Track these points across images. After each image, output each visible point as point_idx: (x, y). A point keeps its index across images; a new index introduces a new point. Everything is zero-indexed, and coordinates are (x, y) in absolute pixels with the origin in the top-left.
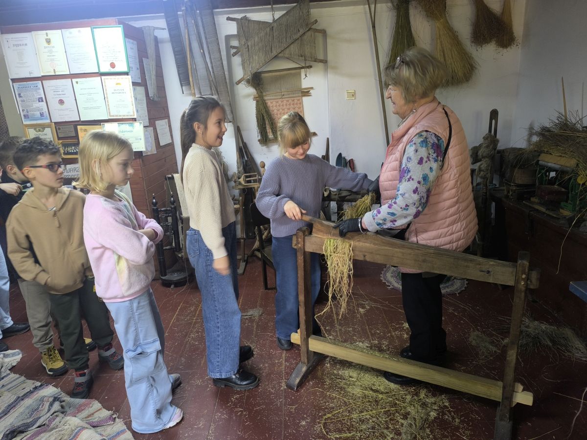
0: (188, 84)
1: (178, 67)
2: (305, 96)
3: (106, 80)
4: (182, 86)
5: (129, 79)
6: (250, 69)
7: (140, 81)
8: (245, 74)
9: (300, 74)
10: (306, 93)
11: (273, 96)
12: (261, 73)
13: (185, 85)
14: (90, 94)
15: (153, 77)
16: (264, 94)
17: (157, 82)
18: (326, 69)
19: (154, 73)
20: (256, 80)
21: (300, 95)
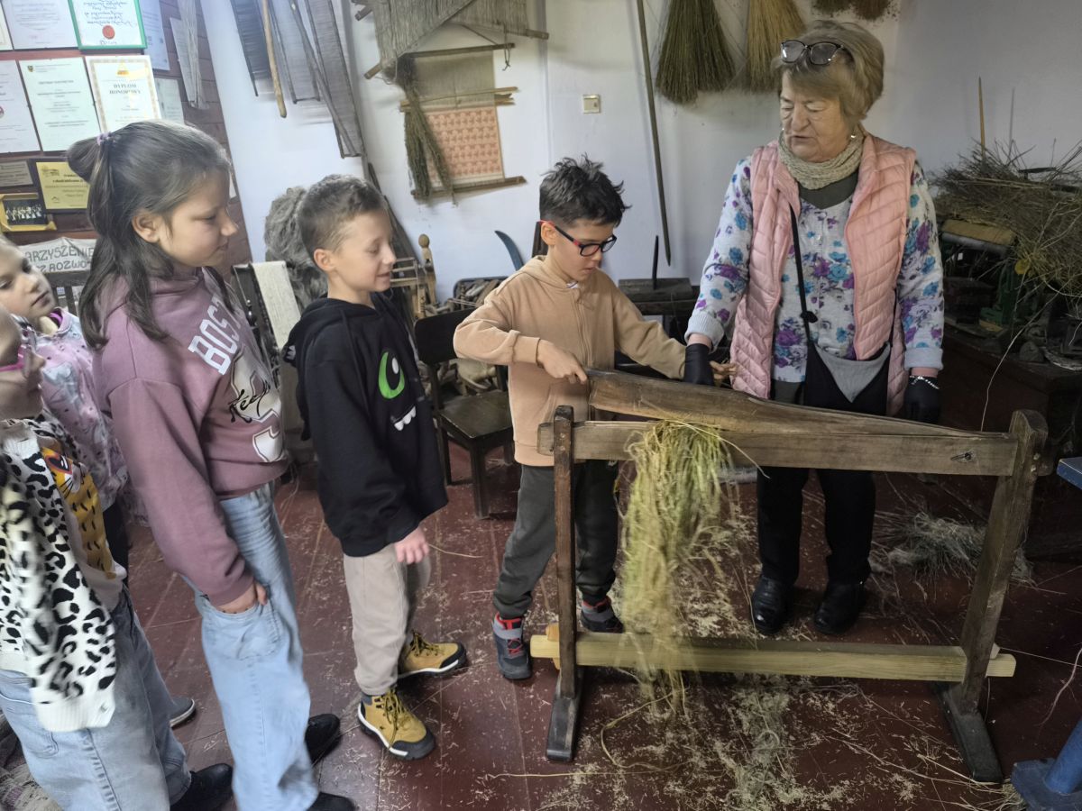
0: (267, 75)
1: (244, 39)
2: (501, 104)
3: (96, 65)
4: (253, 79)
5: (145, 61)
6: (394, 48)
7: (167, 68)
8: (382, 58)
9: (491, 59)
10: (504, 98)
11: (438, 103)
12: (413, 55)
13: (261, 78)
14: (60, 94)
15: (194, 60)
16: (421, 98)
17: (201, 70)
18: (542, 52)
19: (195, 50)
20: (405, 71)
21: (493, 101)
